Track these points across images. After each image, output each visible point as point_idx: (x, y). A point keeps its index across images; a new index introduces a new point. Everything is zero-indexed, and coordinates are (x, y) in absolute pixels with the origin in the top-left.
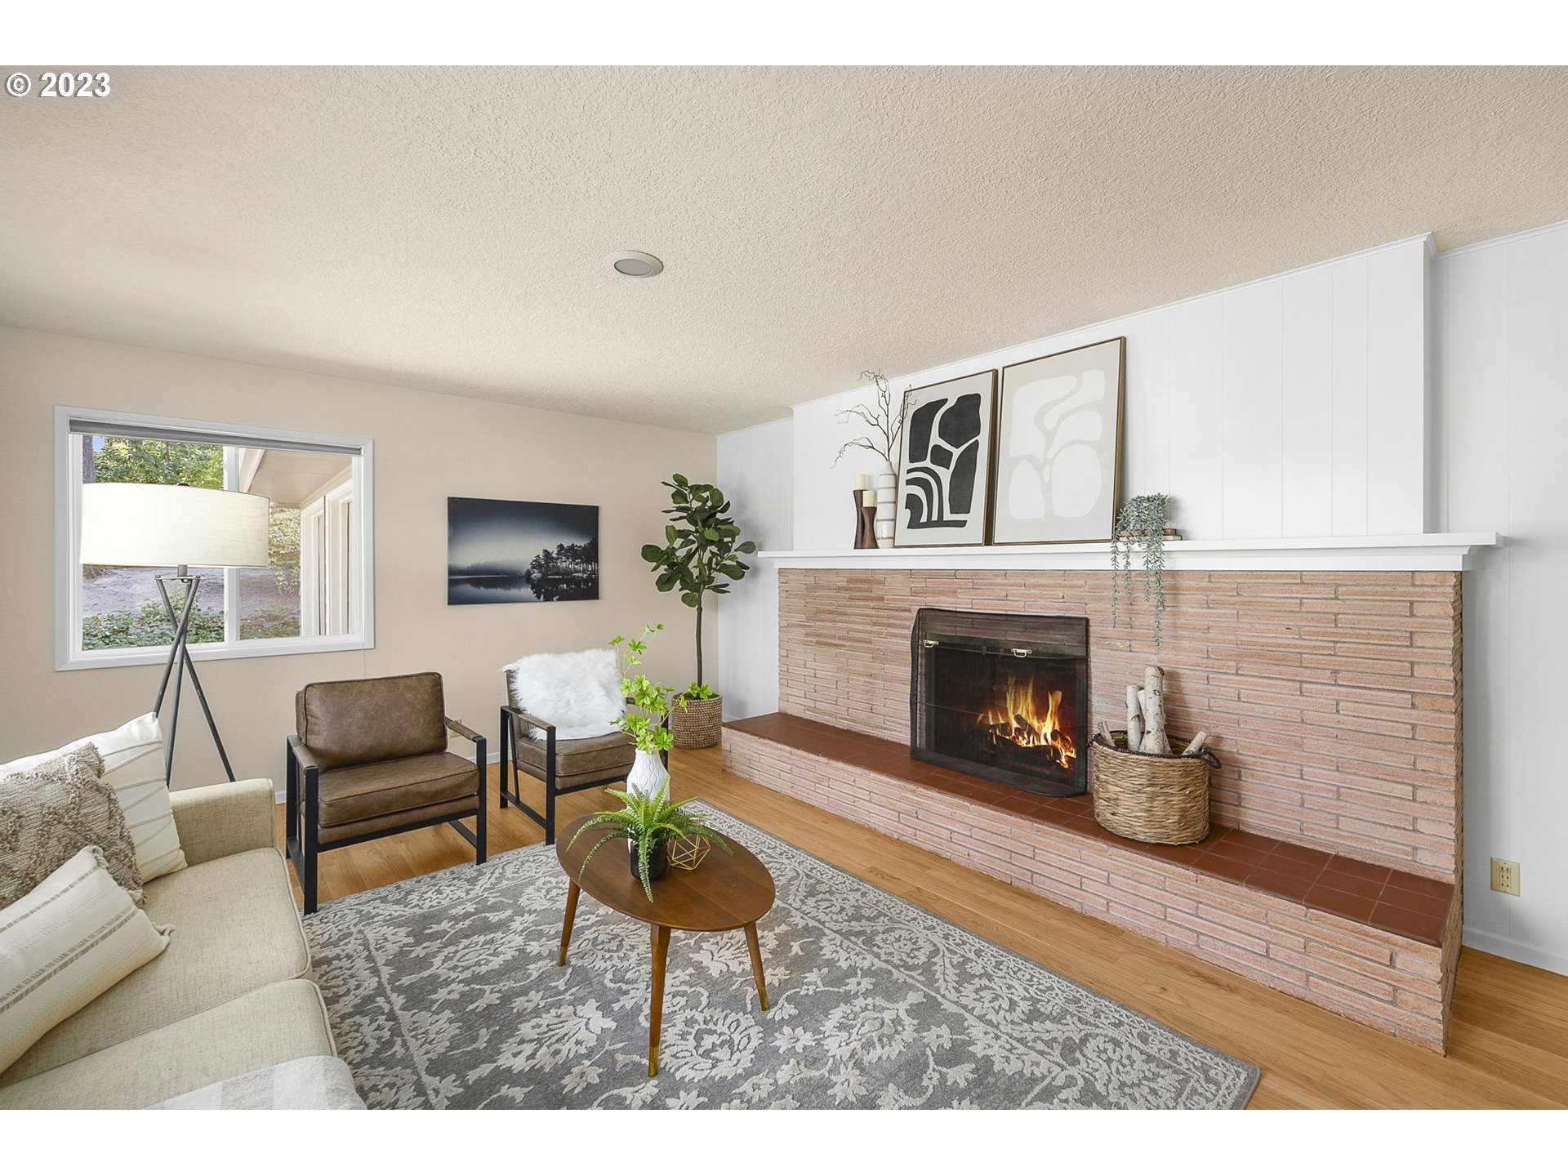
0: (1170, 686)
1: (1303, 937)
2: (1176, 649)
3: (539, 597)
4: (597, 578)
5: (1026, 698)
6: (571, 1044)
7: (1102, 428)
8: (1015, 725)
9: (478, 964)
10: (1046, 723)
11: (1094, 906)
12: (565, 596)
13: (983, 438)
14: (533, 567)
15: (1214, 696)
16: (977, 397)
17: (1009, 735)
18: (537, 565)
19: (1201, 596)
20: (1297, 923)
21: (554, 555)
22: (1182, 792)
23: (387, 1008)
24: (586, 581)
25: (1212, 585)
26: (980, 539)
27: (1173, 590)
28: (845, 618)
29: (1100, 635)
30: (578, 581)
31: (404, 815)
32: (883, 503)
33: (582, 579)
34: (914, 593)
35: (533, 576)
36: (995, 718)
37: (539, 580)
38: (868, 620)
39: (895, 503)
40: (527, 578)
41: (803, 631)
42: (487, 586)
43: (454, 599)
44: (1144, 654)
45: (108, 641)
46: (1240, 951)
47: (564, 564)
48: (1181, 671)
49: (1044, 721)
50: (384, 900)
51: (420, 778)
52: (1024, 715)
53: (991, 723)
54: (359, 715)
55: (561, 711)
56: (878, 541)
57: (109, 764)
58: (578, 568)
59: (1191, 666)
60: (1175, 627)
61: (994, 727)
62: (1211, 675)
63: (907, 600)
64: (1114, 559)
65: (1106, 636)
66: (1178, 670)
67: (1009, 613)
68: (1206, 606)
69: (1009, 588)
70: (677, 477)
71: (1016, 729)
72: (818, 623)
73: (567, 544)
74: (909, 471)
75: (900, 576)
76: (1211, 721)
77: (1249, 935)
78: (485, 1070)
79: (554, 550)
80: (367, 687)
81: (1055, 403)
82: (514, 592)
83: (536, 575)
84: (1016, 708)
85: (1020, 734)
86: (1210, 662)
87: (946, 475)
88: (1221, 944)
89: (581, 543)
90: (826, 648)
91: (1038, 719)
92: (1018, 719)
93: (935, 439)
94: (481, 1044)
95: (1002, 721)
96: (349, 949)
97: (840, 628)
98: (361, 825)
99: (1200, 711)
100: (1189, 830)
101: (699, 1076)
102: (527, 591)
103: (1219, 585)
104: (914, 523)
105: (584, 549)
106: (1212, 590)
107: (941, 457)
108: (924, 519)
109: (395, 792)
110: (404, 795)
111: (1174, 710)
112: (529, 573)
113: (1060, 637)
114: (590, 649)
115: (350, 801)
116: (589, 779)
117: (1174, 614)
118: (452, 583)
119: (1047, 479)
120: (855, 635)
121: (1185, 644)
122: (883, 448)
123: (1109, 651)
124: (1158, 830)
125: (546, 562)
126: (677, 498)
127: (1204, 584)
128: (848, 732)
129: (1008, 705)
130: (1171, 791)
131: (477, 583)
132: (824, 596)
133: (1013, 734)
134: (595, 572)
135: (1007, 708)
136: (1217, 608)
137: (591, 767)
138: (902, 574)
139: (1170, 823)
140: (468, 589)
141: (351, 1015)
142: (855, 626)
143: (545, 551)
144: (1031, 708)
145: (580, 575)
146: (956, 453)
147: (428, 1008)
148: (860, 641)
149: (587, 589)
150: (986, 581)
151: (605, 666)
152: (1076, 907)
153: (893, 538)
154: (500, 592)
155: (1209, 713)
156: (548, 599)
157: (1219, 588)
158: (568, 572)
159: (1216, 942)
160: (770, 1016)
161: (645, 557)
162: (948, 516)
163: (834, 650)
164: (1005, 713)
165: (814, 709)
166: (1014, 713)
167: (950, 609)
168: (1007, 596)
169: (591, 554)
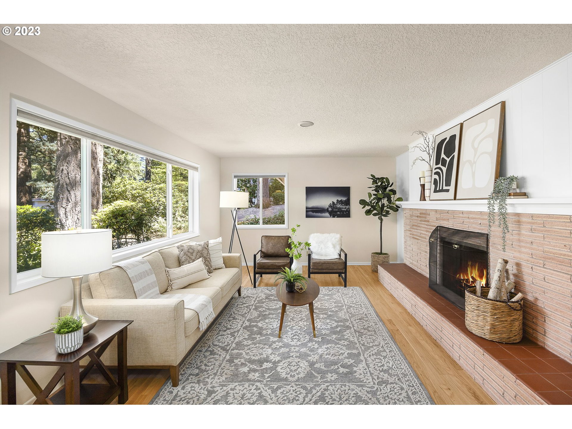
0: (518, 270)
1: (515, 392)
2: (520, 252)
3: (331, 216)
4: (350, 210)
5: (475, 271)
6: (271, 326)
7: (492, 146)
8: (471, 280)
9: (271, 306)
10: (483, 280)
11: (456, 357)
12: (339, 216)
13: (456, 154)
14: (329, 207)
15: (534, 277)
16: (455, 135)
17: (469, 283)
18: (330, 206)
19: (529, 226)
20: (513, 385)
21: (335, 203)
22: (493, 316)
23: (251, 308)
24: (346, 211)
25: (533, 221)
26: (453, 198)
27: (518, 222)
28: (419, 228)
29: (493, 243)
30: (343, 211)
31: (272, 270)
32: (427, 182)
33: (345, 211)
34: (437, 219)
35: (329, 210)
36: (463, 276)
37: (331, 211)
38: (425, 229)
39: (431, 182)
40: (327, 210)
41: (409, 232)
42: (316, 213)
43: (307, 216)
44: (508, 253)
45: (267, 224)
46: (496, 391)
47: (339, 206)
48: (522, 263)
49: (482, 279)
50: (267, 289)
51: (276, 261)
52: (474, 276)
53: (462, 278)
54: (271, 244)
55: (319, 251)
56: (426, 198)
57: (210, 246)
58: (343, 207)
59: (526, 261)
60: (519, 241)
61: (463, 280)
62: (533, 267)
63: (435, 222)
64: (489, 207)
65: (495, 243)
66: (521, 262)
67: (464, 230)
68: (531, 231)
69: (464, 219)
70: (372, 175)
71: (472, 281)
72: (413, 230)
73: (339, 199)
74: (435, 169)
75: (433, 212)
76: (533, 290)
77: (499, 385)
78: (255, 324)
79: (335, 202)
80: (274, 237)
81: (478, 136)
82: (323, 214)
83: (330, 209)
84: (471, 273)
85: (473, 283)
86: (533, 260)
87: (444, 169)
88: (490, 386)
89: (344, 199)
90: (415, 240)
91: (480, 279)
92: (472, 277)
93: (443, 156)
94: (258, 320)
95: (466, 278)
96: (254, 296)
97: (418, 232)
98: (264, 270)
99: (529, 284)
100: (497, 335)
101: (287, 342)
102: (327, 214)
103: (536, 221)
104: (435, 191)
105: (345, 201)
106: (533, 223)
107: (444, 163)
108: (438, 189)
109: (270, 263)
110: (272, 265)
111: (519, 282)
112: (328, 209)
113: (479, 242)
114: (332, 233)
115: (261, 264)
116: (320, 271)
117: (519, 234)
118: (307, 211)
119: (474, 171)
120: (422, 235)
121: (523, 250)
122: (428, 160)
123: (496, 250)
124: (480, 331)
125: (333, 205)
126: (374, 183)
127: (530, 220)
128: (420, 274)
129: (468, 272)
130: (487, 315)
131: (313, 212)
132: (414, 219)
133: (471, 283)
134: (349, 209)
135: (468, 273)
136: (535, 233)
137: (320, 268)
138: (434, 211)
139: (486, 329)
140: (311, 213)
141: (245, 307)
142: (422, 232)
143: (333, 202)
144: (477, 274)
145: (344, 209)
146: (448, 160)
147: (256, 311)
148: (423, 238)
149: (347, 214)
150: (457, 215)
151: (335, 239)
152: (451, 355)
153: (430, 197)
154: (319, 214)
155: (533, 285)
156: (334, 217)
157: (536, 223)
158: (340, 208)
159: (489, 385)
160: (314, 339)
161: (360, 204)
162: (445, 188)
163: (417, 241)
164: (467, 275)
165: (412, 263)
166: (471, 275)
167: (446, 227)
168: (463, 222)
169: (347, 202)
